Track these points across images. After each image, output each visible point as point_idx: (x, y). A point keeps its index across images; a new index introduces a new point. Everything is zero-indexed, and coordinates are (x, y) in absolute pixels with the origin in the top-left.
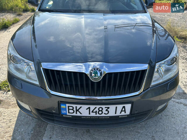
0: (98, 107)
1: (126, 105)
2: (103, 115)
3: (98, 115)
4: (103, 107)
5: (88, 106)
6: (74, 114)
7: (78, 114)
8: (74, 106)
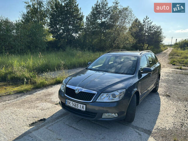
0: (75, 103)
1: (84, 105)
2: (76, 107)
3: (75, 107)
4: (77, 103)
5: (72, 102)
6: (68, 105)
7: (70, 105)
8: (69, 101)
